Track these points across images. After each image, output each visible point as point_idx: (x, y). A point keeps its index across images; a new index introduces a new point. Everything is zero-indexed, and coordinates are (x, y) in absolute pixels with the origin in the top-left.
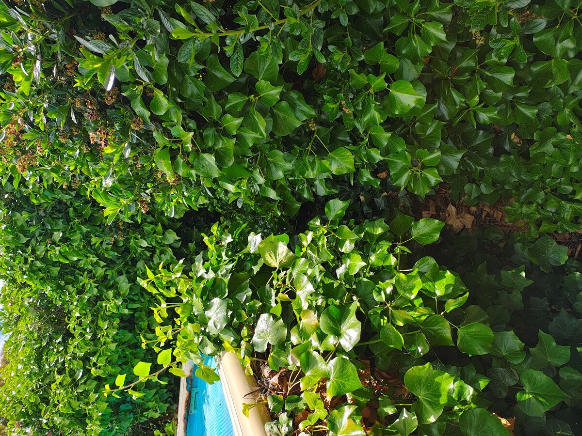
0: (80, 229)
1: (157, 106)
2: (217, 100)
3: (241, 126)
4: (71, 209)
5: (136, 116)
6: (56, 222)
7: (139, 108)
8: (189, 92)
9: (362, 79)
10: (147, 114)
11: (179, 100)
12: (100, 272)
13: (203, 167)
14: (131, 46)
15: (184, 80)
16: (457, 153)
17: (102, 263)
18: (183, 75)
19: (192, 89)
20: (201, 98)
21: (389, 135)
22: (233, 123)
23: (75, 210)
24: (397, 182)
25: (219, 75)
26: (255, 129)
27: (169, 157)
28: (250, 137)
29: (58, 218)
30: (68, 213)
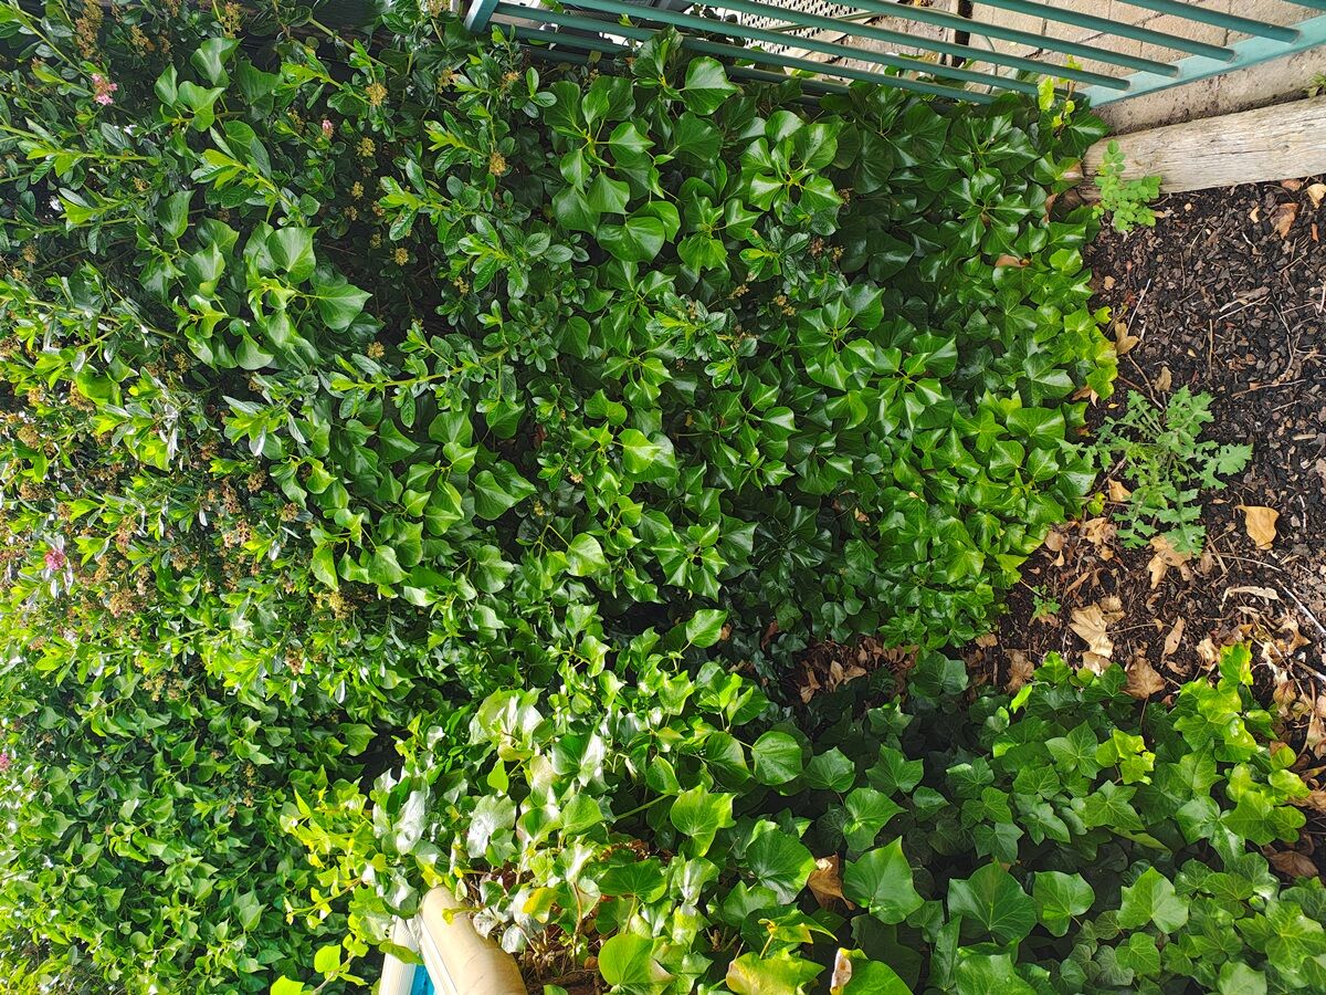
0: (173, 791)
1: (315, 484)
2: (396, 477)
3: (429, 503)
4: (159, 755)
5: (289, 502)
6: (128, 784)
7: (293, 490)
8: (358, 470)
9: (584, 435)
10: (302, 495)
11: (347, 482)
12: (204, 888)
13: (380, 570)
14: (286, 406)
15: (352, 453)
16: (745, 527)
17: (210, 869)
18: (350, 448)
19: (362, 462)
20: (374, 473)
21: (641, 506)
22: (417, 500)
23: (166, 755)
24: (673, 579)
25: (397, 444)
26: (449, 507)
27: (332, 559)
28: (444, 519)
29: (133, 776)
30: (150, 765)
